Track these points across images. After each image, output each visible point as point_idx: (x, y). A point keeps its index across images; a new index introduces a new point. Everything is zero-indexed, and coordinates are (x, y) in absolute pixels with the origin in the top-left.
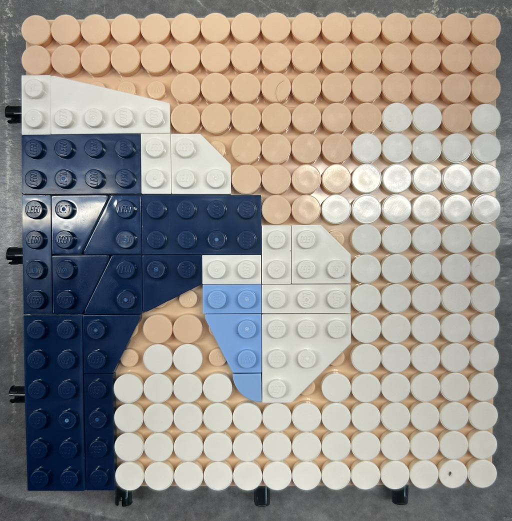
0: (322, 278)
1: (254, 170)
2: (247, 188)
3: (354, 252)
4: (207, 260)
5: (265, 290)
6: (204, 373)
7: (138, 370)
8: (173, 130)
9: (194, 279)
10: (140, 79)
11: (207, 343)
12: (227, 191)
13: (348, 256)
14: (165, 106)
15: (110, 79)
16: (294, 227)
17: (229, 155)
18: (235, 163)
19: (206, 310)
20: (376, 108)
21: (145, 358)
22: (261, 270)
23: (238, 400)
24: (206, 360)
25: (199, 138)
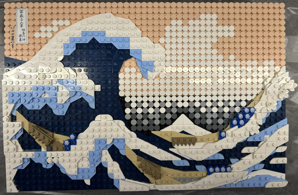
3: (166, 49)
6: (136, 73)
7: (124, 73)
10: (123, 15)
11: (137, 67)
13: (164, 50)
15: (117, 14)
17: (141, 30)
20: (169, 21)
21: (125, 70)
23: (143, 78)
24: (137, 71)
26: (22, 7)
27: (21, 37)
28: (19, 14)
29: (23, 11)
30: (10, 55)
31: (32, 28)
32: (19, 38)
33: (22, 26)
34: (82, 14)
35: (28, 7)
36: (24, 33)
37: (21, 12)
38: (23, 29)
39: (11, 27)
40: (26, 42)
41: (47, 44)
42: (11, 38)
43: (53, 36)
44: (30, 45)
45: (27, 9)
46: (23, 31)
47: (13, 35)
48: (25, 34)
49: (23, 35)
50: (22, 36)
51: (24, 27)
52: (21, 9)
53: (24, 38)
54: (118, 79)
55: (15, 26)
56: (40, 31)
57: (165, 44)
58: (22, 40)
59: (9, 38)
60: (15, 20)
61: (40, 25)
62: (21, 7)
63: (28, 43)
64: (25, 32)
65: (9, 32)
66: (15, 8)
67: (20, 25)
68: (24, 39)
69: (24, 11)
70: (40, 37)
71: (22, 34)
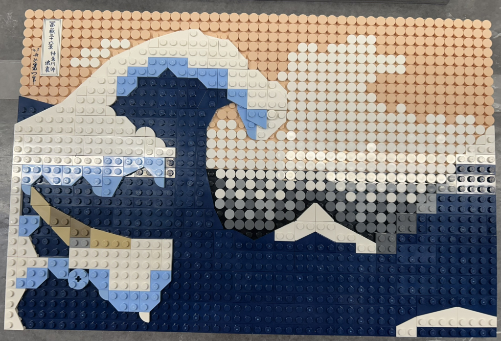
26: (54, 18)
27: (49, 66)
28: (47, 27)
29: (54, 24)
30: (29, 94)
31: (67, 52)
32: (45, 66)
33: (51, 47)
34: (151, 31)
35: (63, 18)
36: (53, 59)
37: (52, 25)
38: (53, 52)
39: (33, 48)
40: (57, 73)
41: (89, 78)
42: (32, 66)
43: (101, 64)
44: (61, 78)
45: (61, 20)
46: (53, 56)
47: (36, 61)
48: (56, 61)
49: (52, 62)
50: (50, 63)
51: (55, 48)
52: (52, 20)
53: (53, 66)
54: (205, 138)
55: (41, 46)
56: (80, 57)
58: (49, 69)
59: (29, 66)
60: (41, 38)
61: (81, 47)
62: (52, 16)
63: (59, 75)
64: (56, 57)
65: (30, 57)
66: (42, 19)
67: (49, 45)
68: (54, 69)
69: (57, 23)
70: (80, 66)
71: (50, 60)
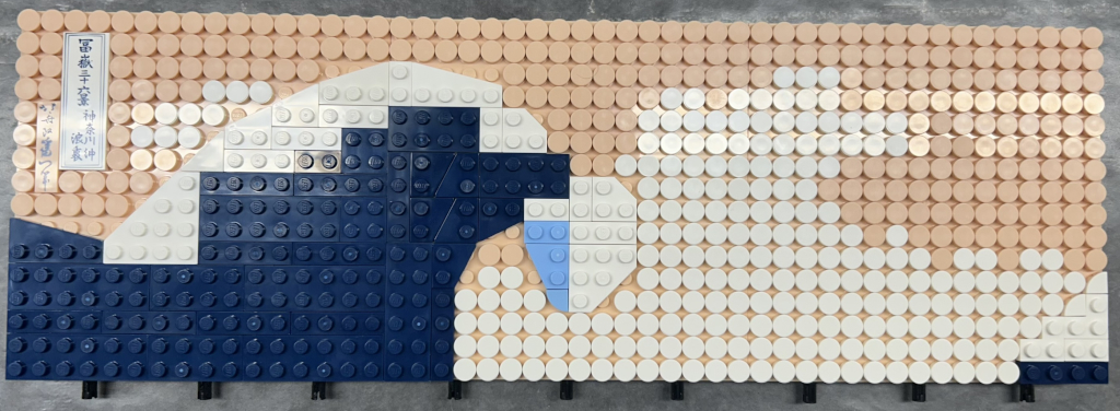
0: (615, 217)
1: (565, 136)
2: (559, 149)
3: (640, 199)
4: (528, 202)
5: (572, 225)
6: (523, 290)
7: (474, 286)
8: (504, 105)
9: (517, 217)
10: (479, 66)
11: (526, 267)
12: (544, 151)
13: (635, 201)
14: (498, 87)
15: (456, 65)
16: (595, 178)
17: (545, 124)
18: (550, 130)
19: (526, 240)
20: (656, 91)
21: (479, 277)
22: (569, 210)
23: (550, 310)
24: (526, 279)
25: (524, 111)
26: (88, 29)
27: (80, 145)
28: (74, 54)
29: (90, 44)
30: (34, 212)
31: (122, 111)
32: (70, 147)
33: (84, 101)
34: (320, 61)
35: (111, 29)
36: (90, 129)
37: (85, 47)
38: (90, 113)
39: (40, 103)
40: (99, 161)
42: (40, 145)
43: (204, 140)
44: (111, 174)
45: (108, 35)
47: (48, 135)
48: (96, 134)
49: (88, 135)
50: (83, 139)
51: (94, 104)
52: (85, 36)
53: (89, 146)
54: (450, 310)
55: (59, 99)
56: (153, 123)
57: (637, 178)
58: (82, 154)
59: (33, 146)
60: (58, 77)
61: (155, 99)
62: (83, 27)
63: (103, 168)
65: (34, 123)
66: (59, 32)
67: (79, 97)
68: (92, 153)
69: (96, 44)
70: (155, 144)
71: (83, 132)
